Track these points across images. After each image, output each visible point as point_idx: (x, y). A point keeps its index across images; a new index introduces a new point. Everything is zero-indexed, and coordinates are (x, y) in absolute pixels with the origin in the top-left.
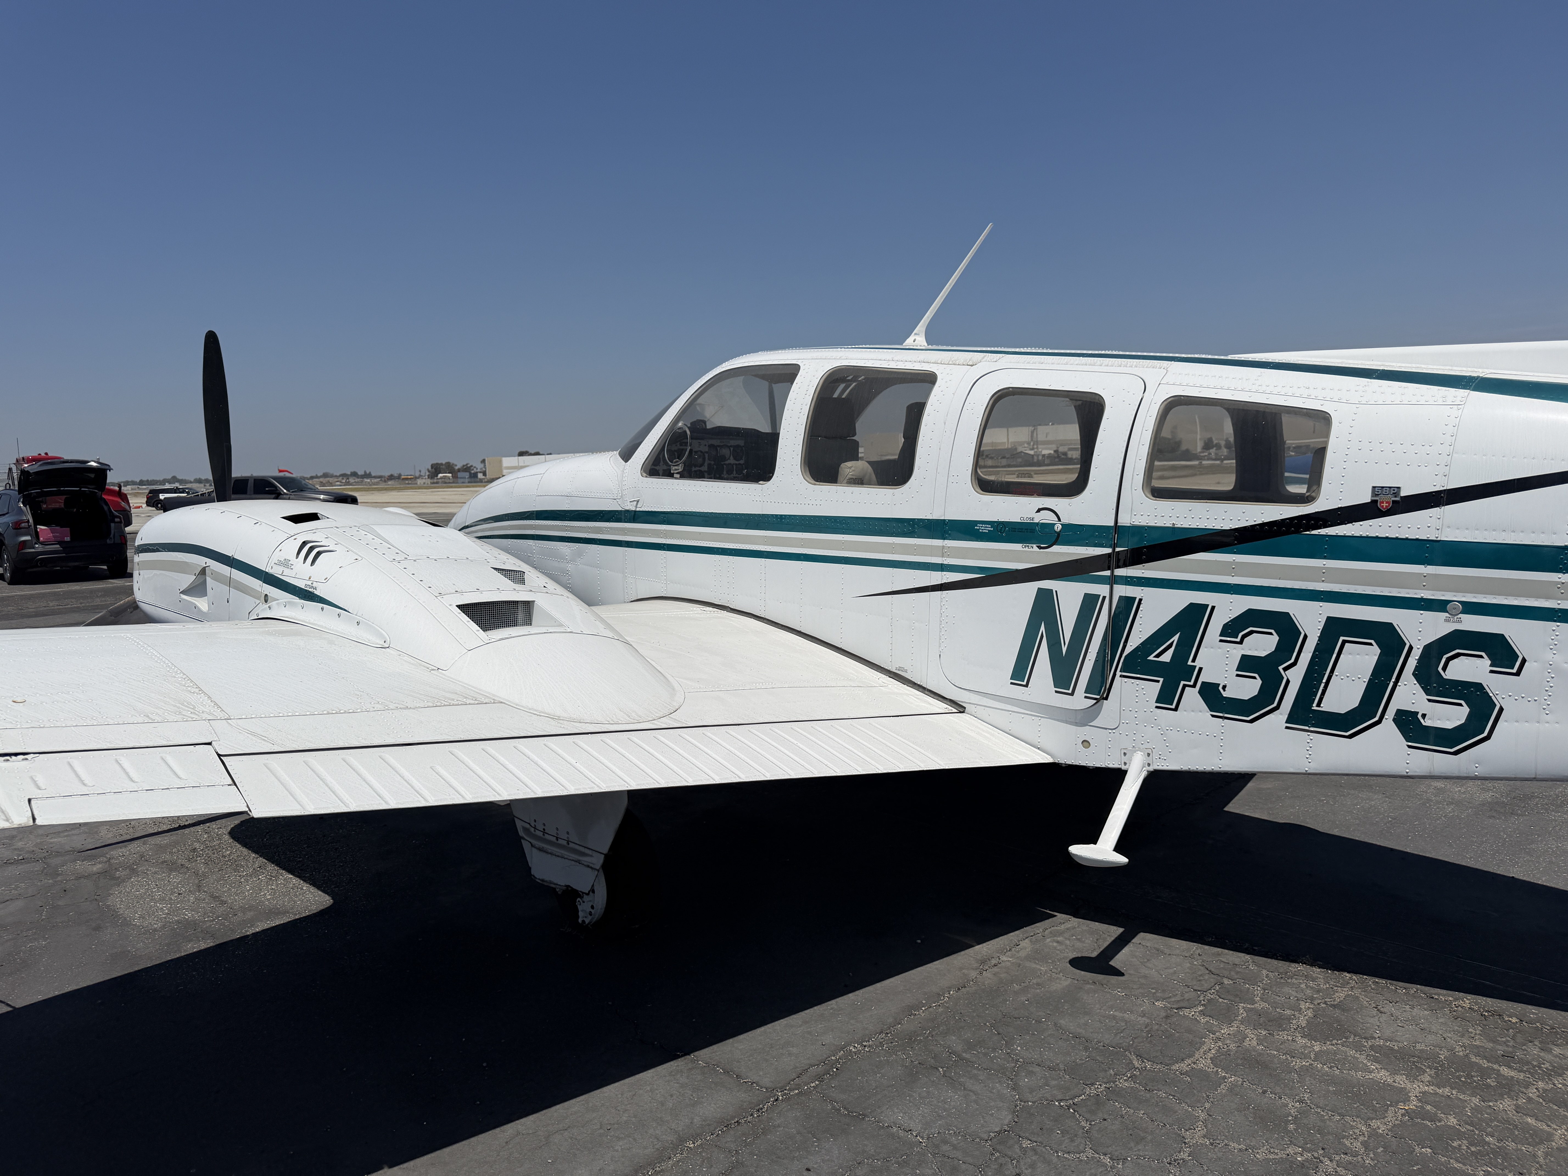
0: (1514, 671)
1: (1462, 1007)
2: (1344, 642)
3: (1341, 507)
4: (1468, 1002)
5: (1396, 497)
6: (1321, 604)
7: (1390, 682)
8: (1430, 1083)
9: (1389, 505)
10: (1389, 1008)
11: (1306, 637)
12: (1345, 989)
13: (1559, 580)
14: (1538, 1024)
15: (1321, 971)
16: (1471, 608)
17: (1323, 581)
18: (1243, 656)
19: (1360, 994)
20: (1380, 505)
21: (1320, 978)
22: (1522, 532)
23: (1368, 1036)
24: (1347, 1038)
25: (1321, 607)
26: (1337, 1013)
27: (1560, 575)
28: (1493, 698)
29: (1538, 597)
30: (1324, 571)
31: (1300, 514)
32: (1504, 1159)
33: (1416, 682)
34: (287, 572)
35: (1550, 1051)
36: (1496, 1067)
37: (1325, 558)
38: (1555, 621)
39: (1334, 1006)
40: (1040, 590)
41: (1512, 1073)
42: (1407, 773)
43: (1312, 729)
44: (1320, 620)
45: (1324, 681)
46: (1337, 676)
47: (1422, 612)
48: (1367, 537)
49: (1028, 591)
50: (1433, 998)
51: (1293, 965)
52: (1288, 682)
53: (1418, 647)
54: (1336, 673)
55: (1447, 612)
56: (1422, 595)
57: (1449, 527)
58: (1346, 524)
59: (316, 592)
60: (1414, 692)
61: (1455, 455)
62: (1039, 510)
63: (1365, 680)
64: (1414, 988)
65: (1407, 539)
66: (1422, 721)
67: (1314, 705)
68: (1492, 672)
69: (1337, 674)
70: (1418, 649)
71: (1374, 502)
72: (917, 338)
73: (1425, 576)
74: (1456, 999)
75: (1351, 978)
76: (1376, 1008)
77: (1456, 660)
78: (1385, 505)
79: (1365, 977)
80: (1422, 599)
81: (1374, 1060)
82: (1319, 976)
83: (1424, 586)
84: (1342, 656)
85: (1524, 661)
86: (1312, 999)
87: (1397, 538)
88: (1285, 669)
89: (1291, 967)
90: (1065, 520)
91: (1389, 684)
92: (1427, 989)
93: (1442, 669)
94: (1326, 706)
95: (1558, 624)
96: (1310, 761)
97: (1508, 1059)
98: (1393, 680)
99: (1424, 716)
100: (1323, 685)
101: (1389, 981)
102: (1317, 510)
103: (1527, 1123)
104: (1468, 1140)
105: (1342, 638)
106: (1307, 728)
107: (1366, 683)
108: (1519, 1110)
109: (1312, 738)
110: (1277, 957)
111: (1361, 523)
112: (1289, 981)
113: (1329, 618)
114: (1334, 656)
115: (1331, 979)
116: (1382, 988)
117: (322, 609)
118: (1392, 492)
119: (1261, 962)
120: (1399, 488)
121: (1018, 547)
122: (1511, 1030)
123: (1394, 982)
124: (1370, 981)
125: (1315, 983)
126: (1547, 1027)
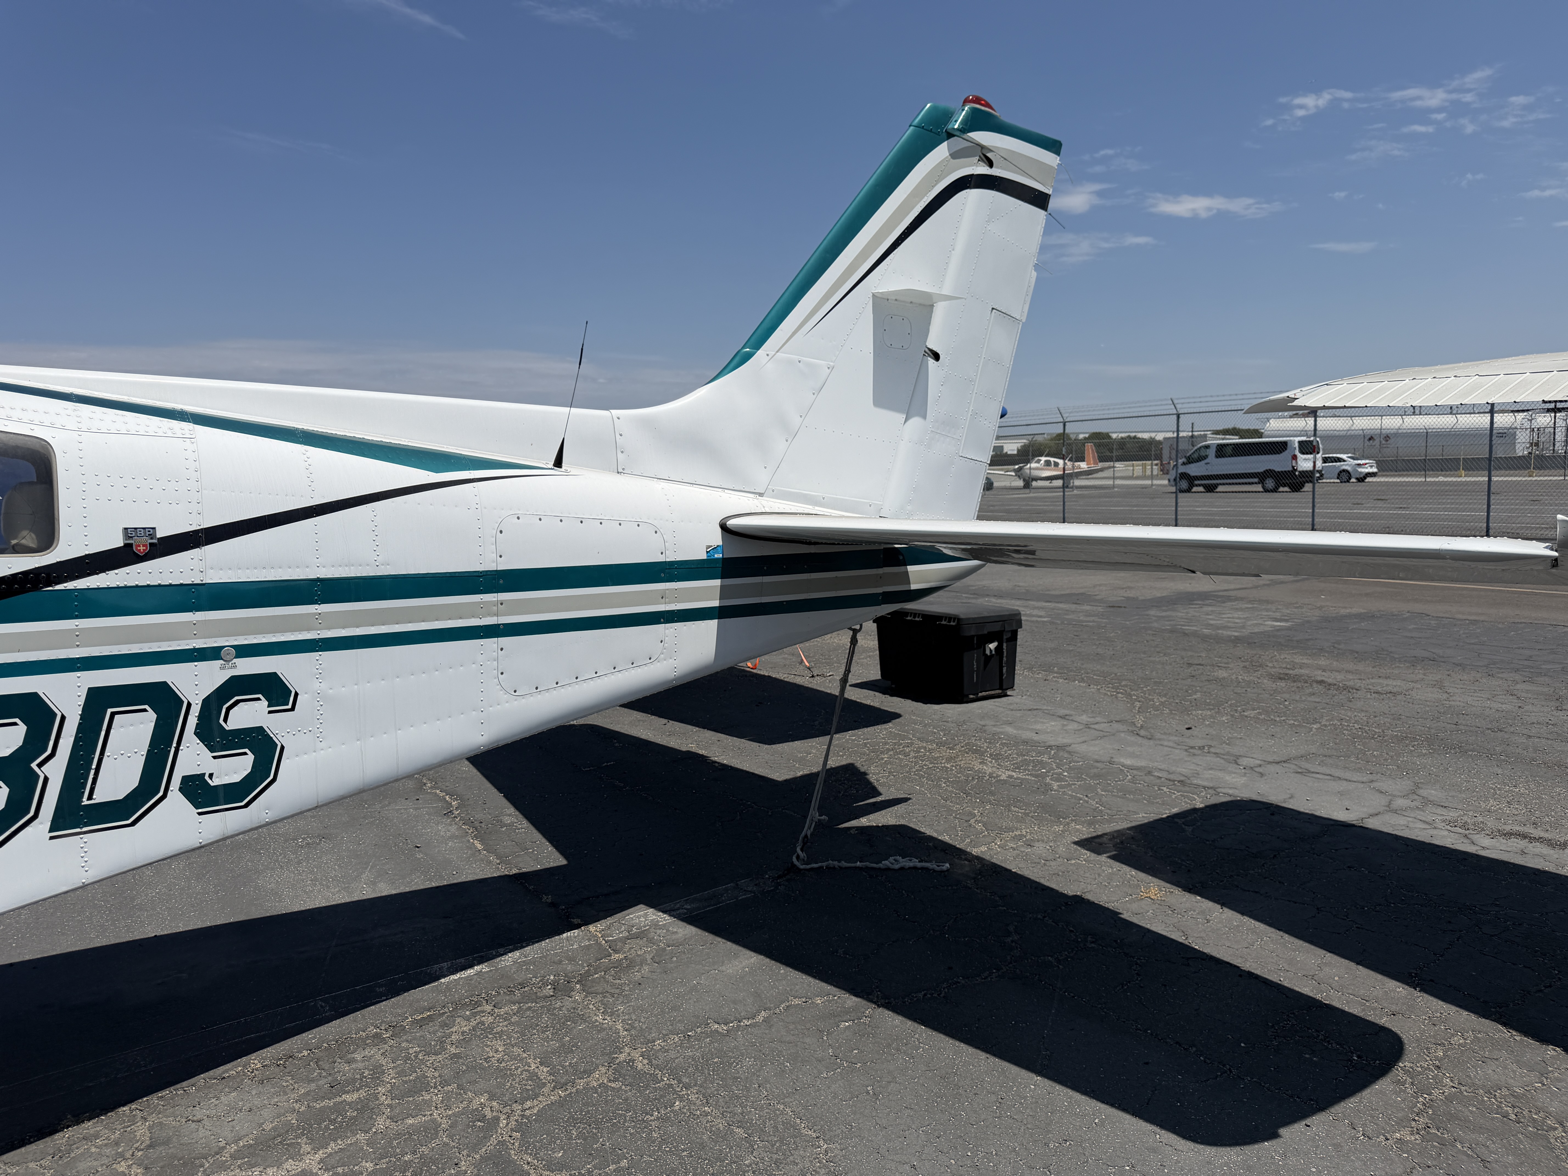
0: (289, 707)
1: (257, 1070)
2: (113, 715)
3: (89, 555)
4: (256, 1062)
5: (152, 538)
6: (79, 674)
7: (171, 748)
8: (316, 1150)
9: (147, 548)
10: (199, 1113)
11: (63, 718)
12: (138, 1124)
13: (316, 611)
14: (325, 1045)
15: (94, 1123)
16: (244, 651)
17: (78, 646)
19: (158, 1118)
20: (137, 549)
21: (101, 1130)
22: (280, 568)
23: (216, 1149)
24: (202, 1166)
25: (79, 677)
26: (161, 1150)
27: (317, 606)
28: (274, 739)
29: (300, 630)
30: (77, 633)
31: (37, 566)
32: (434, 1163)
33: (199, 741)
35: (354, 1060)
36: (338, 1099)
37: (77, 617)
38: (317, 651)
39: (150, 1146)
41: (355, 1096)
42: (200, 843)
43: (85, 829)
44: (79, 694)
45: (94, 767)
46: (108, 756)
47: (196, 663)
48: (126, 587)
50: (224, 1078)
51: (57, 1136)
52: (46, 779)
53: (197, 702)
54: (107, 753)
55: (222, 659)
56: (194, 645)
57: (212, 568)
58: (97, 574)
60: (198, 752)
61: (203, 491)
63: (142, 753)
64: (200, 1079)
65: (171, 585)
66: (210, 781)
67: (84, 800)
68: (270, 712)
69: (109, 754)
70: (197, 704)
71: (128, 546)
73: (194, 624)
74: (244, 1066)
75: (131, 1111)
76: (189, 1120)
77: (236, 708)
78: (142, 548)
79: (145, 1099)
80: (195, 650)
81: (250, 1167)
82: (98, 1129)
83: (195, 635)
84: (112, 731)
85: (296, 694)
86: (122, 1156)
87: (160, 585)
88: (40, 765)
89: (57, 1140)
91: (170, 751)
92: (211, 1073)
93: (224, 721)
94: (99, 797)
95: (320, 653)
96: (86, 869)
97: (336, 1088)
98: (174, 745)
99: (211, 776)
100: (92, 772)
101: (172, 1088)
102: (59, 560)
103: (412, 1125)
104: (397, 1171)
105: (109, 711)
106: (78, 830)
107: (144, 757)
108: (395, 1120)
109: (85, 840)
110: (29, 1140)
111: (116, 571)
112: (72, 1155)
113: (90, 690)
114: (103, 733)
115: (113, 1123)
116: (172, 1099)
118: (148, 533)
119: (16, 1159)
120: (154, 529)
122: (311, 1063)
123: (178, 1086)
124: (154, 1099)
125: (101, 1139)
126: (333, 1043)
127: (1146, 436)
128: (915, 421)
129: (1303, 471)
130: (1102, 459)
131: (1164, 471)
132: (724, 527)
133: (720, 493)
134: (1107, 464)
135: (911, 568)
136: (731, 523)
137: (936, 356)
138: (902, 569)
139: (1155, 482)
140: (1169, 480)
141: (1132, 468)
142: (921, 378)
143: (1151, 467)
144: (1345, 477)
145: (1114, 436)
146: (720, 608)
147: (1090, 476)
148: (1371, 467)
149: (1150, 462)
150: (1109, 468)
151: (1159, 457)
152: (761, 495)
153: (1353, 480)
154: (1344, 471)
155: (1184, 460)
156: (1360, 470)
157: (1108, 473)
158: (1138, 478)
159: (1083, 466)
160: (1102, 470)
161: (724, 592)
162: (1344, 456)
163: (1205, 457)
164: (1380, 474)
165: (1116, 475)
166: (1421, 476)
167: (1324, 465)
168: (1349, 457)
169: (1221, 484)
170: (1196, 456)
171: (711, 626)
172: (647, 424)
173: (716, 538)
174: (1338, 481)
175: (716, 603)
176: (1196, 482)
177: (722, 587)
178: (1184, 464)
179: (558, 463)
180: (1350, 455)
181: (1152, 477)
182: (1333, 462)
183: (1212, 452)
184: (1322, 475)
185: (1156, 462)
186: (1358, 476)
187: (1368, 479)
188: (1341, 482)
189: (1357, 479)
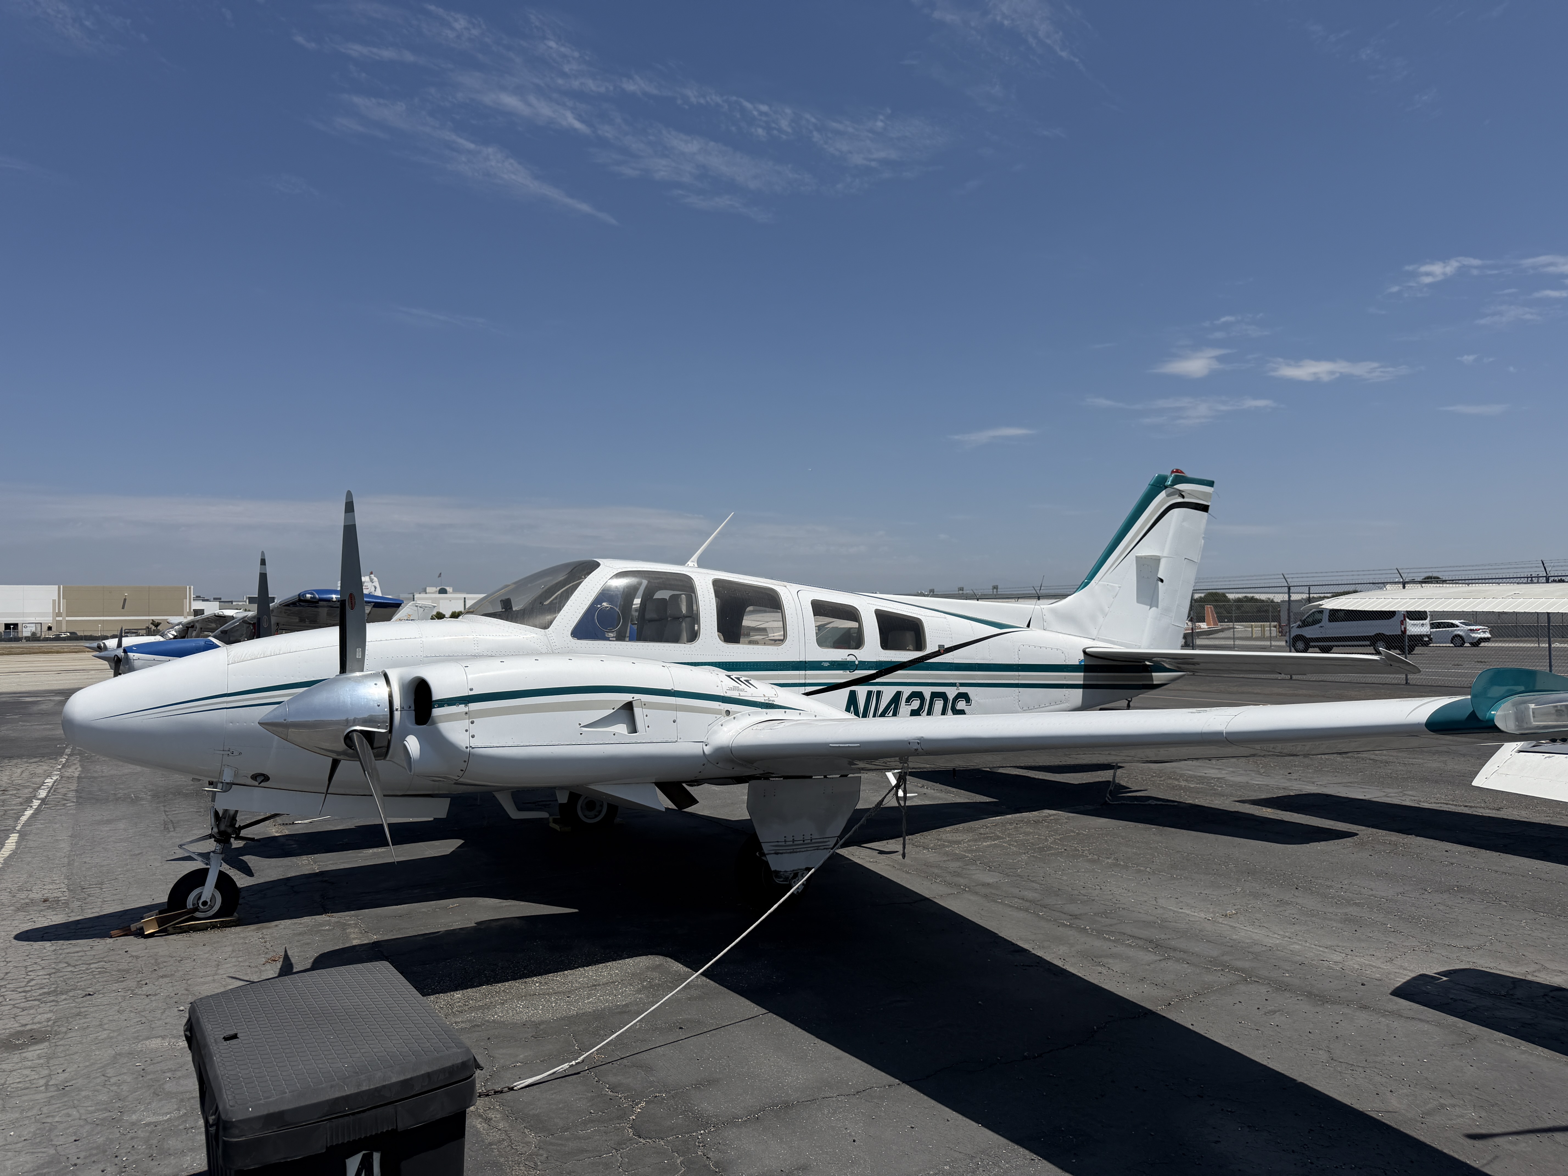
3: (931, 653)
5: (944, 648)
6: (929, 687)
13: (974, 674)
16: (962, 685)
17: (929, 679)
18: (912, 710)
22: (970, 659)
27: (977, 672)
29: (973, 679)
30: (929, 675)
31: (923, 654)
34: (742, 694)
37: (929, 671)
38: (978, 688)
40: (851, 691)
47: (951, 687)
48: (937, 663)
49: (846, 692)
55: (956, 687)
56: (951, 681)
57: (956, 658)
59: (775, 703)
61: (952, 635)
62: (849, 655)
65: (947, 662)
71: (939, 650)
72: (692, 563)
73: (951, 675)
78: (942, 651)
80: (951, 683)
83: (951, 678)
87: (944, 663)
90: (859, 659)
102: (926, 654)
111: (936, 658)
113: (932, 692)
117: (785, 712)
118: (943, 646)
121: (841, 672)
127: (1263, 597)
128: (1154, 609)
129: (1411, 635)
130: (1221, 619)
131: (1282, 633)
132: (1084, 652)
133: (1079, 638)
134: (1225, 625)
135: (1154, 674)
136: (1087, 650)
137: (1162, 581)
138: (1149, 674)
139: (1273, 643)
140: (1286, 642)
141: (1250, 629)
142: (1156, 590)
143: (1270, 628)
144: (1459, 642)
145: (1231, 596)
146: (1083, 684)
147: (1211, 636)
148: (1484, 632)
149: (1268, 623)
150: (1229, 629)
151: (1276, 618)
152: (1094, 639)
153: (1467, 645)
154: (1459, 635)
155: (1299, 623)
156: (1473, 635)
157: (1229, 634)
158: (1257, 639)
159: (1204, 626)
160: (1222, 630)
161: (1085, 678)
162: (1456, 622)
163: (1320, 621)
164: (1494, 639)
165: (1236, 636)
166: (1532, 642)
167: (1431, 630)
168: (1461, 623)
169: (1336, 646)
170: (1310, 620)
171: (1080, 691)
172: (1054, 612)
173: (1082, 656)
174: (1452, 645)
175: (1082, 682)
176: (1311, 644)
177: (1084, 676)
178: (1299, 627)
179: (1028, 626)
180: (1462, 621)
181: (1271, 639)
182: (1445, 628)
183: (1326, 616)
184: (1431, 639)
185: (1273, 624)
186: (1471, 641)
187: (1482, 644)
188: (1455, 646)
189: (1471, 644)
